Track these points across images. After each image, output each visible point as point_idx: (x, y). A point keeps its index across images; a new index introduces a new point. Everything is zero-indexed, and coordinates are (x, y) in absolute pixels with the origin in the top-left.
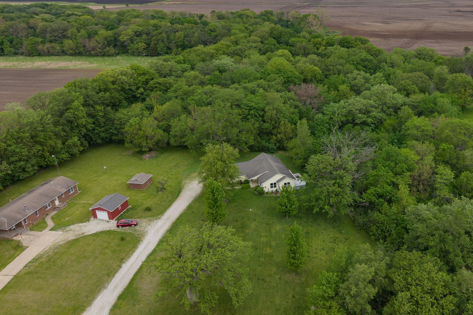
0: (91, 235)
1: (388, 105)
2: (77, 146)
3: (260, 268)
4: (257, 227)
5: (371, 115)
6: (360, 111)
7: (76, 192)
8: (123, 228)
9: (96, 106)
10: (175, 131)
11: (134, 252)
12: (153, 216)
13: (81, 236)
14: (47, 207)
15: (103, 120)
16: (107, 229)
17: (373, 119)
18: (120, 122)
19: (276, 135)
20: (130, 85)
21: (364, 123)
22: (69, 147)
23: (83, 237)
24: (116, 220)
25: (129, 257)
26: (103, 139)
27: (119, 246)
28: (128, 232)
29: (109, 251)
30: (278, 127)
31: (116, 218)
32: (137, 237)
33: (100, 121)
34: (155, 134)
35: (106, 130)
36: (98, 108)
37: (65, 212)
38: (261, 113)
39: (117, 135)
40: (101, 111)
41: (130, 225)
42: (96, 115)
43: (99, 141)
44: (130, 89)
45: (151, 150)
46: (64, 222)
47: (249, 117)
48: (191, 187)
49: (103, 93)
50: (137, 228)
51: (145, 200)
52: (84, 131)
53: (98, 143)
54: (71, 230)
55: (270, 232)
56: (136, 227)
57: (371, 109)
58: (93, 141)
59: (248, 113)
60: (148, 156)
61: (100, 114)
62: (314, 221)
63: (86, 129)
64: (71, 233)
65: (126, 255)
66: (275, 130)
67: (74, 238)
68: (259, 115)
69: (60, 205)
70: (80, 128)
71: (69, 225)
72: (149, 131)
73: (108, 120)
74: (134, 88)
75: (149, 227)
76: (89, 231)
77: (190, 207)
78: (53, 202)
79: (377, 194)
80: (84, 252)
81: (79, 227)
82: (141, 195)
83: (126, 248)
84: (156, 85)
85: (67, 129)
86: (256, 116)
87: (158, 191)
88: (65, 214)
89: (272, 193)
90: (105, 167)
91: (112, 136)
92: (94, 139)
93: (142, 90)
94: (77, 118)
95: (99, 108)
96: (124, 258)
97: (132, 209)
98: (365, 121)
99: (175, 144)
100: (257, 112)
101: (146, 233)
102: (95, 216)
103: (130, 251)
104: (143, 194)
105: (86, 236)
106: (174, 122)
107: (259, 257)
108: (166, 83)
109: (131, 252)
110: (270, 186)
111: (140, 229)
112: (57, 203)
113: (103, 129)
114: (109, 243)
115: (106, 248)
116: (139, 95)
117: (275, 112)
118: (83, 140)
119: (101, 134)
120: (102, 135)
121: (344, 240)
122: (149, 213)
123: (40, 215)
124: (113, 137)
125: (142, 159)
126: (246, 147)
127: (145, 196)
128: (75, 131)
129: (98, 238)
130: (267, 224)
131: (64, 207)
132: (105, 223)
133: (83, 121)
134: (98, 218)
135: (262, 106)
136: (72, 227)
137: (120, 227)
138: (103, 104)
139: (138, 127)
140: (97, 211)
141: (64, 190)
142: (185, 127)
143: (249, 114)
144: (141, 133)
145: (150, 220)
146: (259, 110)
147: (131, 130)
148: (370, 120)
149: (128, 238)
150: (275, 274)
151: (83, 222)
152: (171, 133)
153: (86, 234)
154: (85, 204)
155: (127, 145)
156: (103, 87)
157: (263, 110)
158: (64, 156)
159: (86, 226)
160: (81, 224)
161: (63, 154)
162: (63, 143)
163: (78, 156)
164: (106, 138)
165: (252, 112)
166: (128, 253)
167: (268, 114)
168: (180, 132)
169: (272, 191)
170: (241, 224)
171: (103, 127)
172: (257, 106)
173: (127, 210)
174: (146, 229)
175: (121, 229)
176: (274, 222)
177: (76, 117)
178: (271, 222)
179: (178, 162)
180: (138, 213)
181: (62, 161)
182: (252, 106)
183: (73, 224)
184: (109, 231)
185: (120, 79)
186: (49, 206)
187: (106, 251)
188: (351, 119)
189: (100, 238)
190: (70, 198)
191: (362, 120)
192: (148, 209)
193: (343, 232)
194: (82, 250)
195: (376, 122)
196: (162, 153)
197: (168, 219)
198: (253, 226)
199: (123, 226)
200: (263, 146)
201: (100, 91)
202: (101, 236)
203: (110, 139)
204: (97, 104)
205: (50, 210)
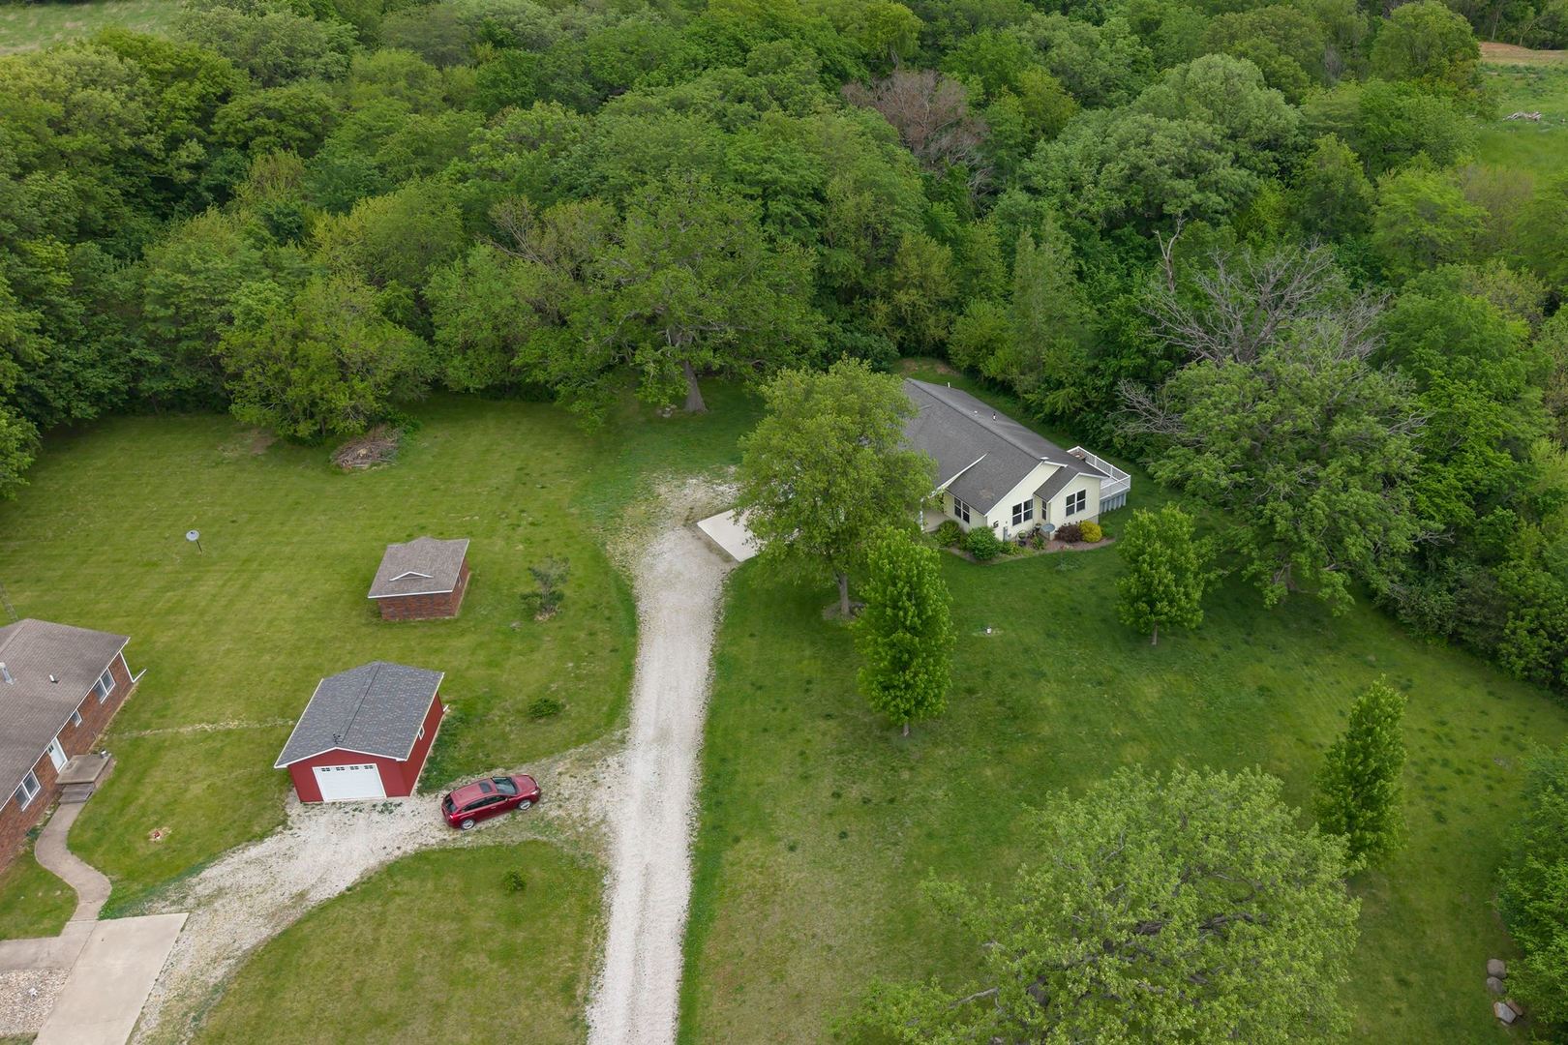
0: (342, 896)
4: (1070, 704)
5: (1213, 178)
7: (122, 686)
8: (482, 825)
9: (28, 245)
10: (466, 325)
11: (603, 933)
12: (583, 738)
13: (297, 914)
14: (21, 796)
15: (78, 307)
16: (410, 848)
17: (1222, 196)
18: (172, 311)
19: (886, 297)
20: (134, 132)
23: (310, 916)
24: (420, 792)
26: (97, 398)
27: (515, 920)
28: (517, 839)
29: (484, 958)
30: (893, 262)
31: (416, 785)
32: (573, 861)
33: (64, 313)
34: (381, 349)
35: (105, 357)
36: (42, 250)
37: (126, 801)
38: (816, 208)
39: (163, 371)
40: (56, 264)
41: (511, 805)
42: (39, 290)
43: (84, 410)
44: (139, 151)
45: (374, 421)
46: (156, 855)
48: (661, 567)
49: (39, 175)
50: (549, 810)
51: (494, 664)
53: (77, 421)
54: (220, 892)
55: (1134, 715)
56: (542, 808)
57: (1207, 155)
58: (52, 411)
59: (763, 210)
60: (363, 452)
61: (57, 278)
62: (1249, 634)
63: (19, 360)
65: (573, 960)
66: (880, 276)
67: (266, 932)
68: (808, 216)
69: (81, 770)
71: (196, 869)
72: (357, 340)
73: (101, 303)
74: (153, 144)
75: (601, 793)
76: (322, 880)
77: (723, 664)
78: (44, 760)
79: (1470, 490)
80: (359, 993)
81: (253, 870)
83: (554, 922)
86: (796, 223)
87: (530, 613)
88: (132, 810)
89: (1023, 540)
90: (192, 536)
91: (136, 377)
92: (60, 403)
93: (195, 149)
95: (44, 254)
96: (574, 979)
97: (464, 720)
98: (1196, 206)
99: (474, 384)
100: (798, 207)
101: (604, 829)
102: (310, 794)
103: (581, 932)
104: (468, 640)
105: (324, 907)
106: (444, 285)
109: (589, 941)
110: (1010, 516)
111: (562, 813)
112: (59, 759)
113: (87, 353)
114: (461, 918)
115: (462, 945)
116: (187, 175)
117: (865, 200)
119: (89, 373)
122: (558, 729)
123: (1, 844)
124: (144, 384)
125: (338, 471)
127: (480, 645)
129: (392, 906)
130: (1100, 684)
131: (103, 778)
132: (375, 816)
134: (327, 797)
135: (814, 177)
136: (215, 874)
137: (468, 825)
138: (58, 229)
139: (287, 322)
140: (317, 771)
141: (75, 693)
142: (509, 301)
143: (765, 217)
144: (313, 350)
145: (588, 762)
146: (804, 196)
147: (262, 340)
148: (1214, 200)
149: (537, 874)
151: (261, 838)
152: (440, 335)
154: (207, 737)
155: (242, 414)
157: (818, 195)
159: (288, 856)
160: (254, 851)
164: (114, 390)
165: (775, 207)
166: (579, 949)
167: (842, 210)
168: (487, 325)
169: (1021, 536)
170: (1000, 703)
171: (83, 341)
172: (793, 179)
173: (445, 731)
174: (593, 805)
175: (472, 836)
176: (1119, 672)
178: (1107, 672)
179: (518, 464)
180: (504, 737)
182: (775, 182)
183: (213, 856)
184: (422, 857)
185: (87, 104)
186: (30, 786)
187: (469, 961)
188: (1139, 201)
189: (398, 900)
190: (105, 721)
192: (545, 710)
193: (1372, 658)
194: (348, 986)
196: (416, 427)
197: (663, 737)
198: (1049, 702)
199: (478, 818)
200: (843, 347)
201: (27, 169)
202: (398, 893)
203: (133, 394)
204: (31, 233)
205: (38, 810)
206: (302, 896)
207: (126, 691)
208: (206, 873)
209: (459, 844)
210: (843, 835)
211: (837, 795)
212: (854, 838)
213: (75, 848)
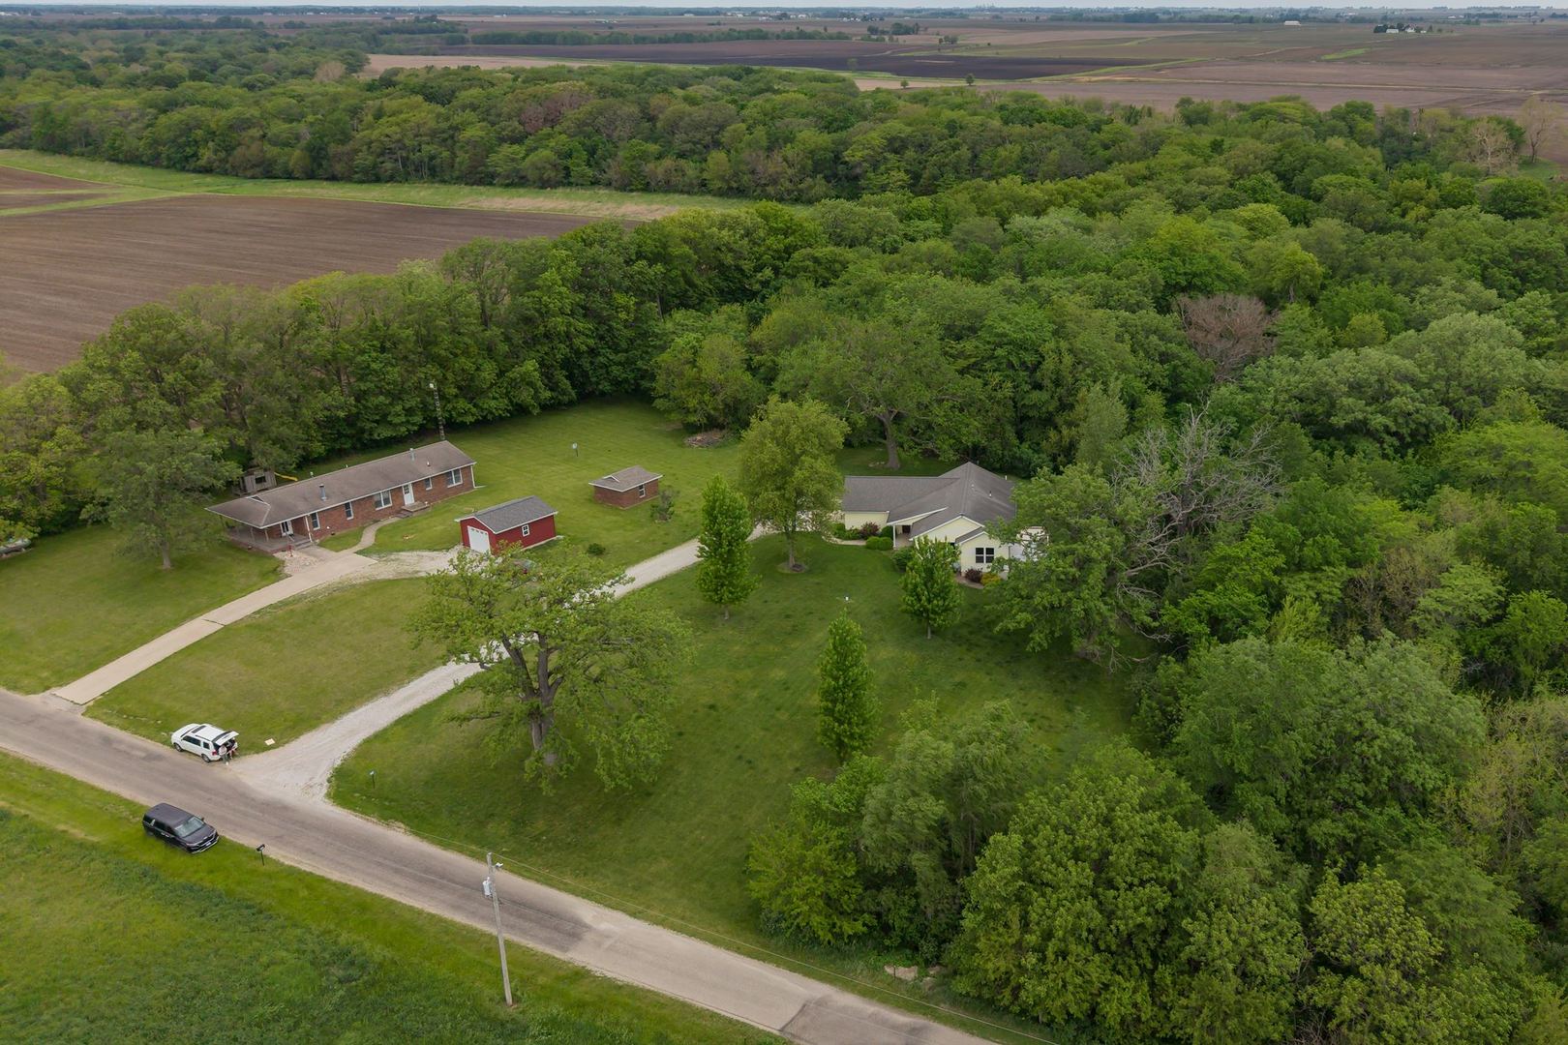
0: (429, 578)
1: (1466, 383)
2: (530, 384)
3: (762, 733)
5: (1391, 404)
6: (1356, 388)
7: (467, 486)
9: (616, 295)
13: (408, 576)
14: (378, 504)
15: (629, 333)
17: (1395, 421)
19: (1060, 431)
20: (738, 256)
21: (1360, 429)
22: (514, 384)
23: (411, 579)
26: (617, 383)
30: (1072, 407)
33: (616, 333)
34: (728, 381)
35: (629, 363)
36: (621, 299)
37: (413, 523)
38: (1030, 358)
40: (627, 309)
42: (610, 318)
43: (605, 386)
44: (739, 269)
45: (711, 424)
46: (398, 542)
47: (988, 365)
49: (645, 262)
51: (608, 530)
52: (563, 349)
53: (603, 394)
54: (397, 560)
57: (1399, 387)
58: (589, 383)
59: (990, 352)
60: (699, 439)
61: (623, 316)
62: (1008, 663)
63: (571, 346)
64: (394, 565)
66: (1062, 415)
67: (391, 577)
68: (1023, 363)
69: (413, 506)
70: (556, 342)
71: (400, 551)
73: (644, 335)
74: (747, 266)
76: (431, 570)
78: (398, 492)
79: (1211, 613)
81: (415, 559)
82: (609, 518)
84: (808, 263)
85: (517, 339)
87: (654, 518)
88: (412, 526)
90: (574, 446)
92: (594, 379)
93: (768, 272)
94: (544, 313)
95: (622, 301)
97: (561, 543)
98: (1365, 422)
100: (1018, 355)
102: (465, 540)
104: (615, 518)
105: (418, 578)
106: (789, 358)
107: (778, 709)
108: (835, 261)
112: (409, 499)
113: (621, 357)
116: (757, 287)
117: (1068, 360)
118: (560, 376)
119: (615, 368)
120: (616, 370)
123: (356, 517)
125: (682, 446)
126: (945, 447)
127: (616, 521)
128: (539, 347)
131: (419, 513)
133: (559, 323)
134: (472, 547)
135: (1034, 336)
136: (403, 555)
138: (639, 292)
139: (689, 355)
140: (471, 529)
141: (433, 473)
143: (992, 357)
144: (690, 372)
146: (1026, 350)
148: (1378, 421)
150: (792, 756)
151: (435, 550)
153: (422, 574)
155: (659, 403)
156: (649, 247)
158: (493, 403)
159: (433, 559)
160: (427, 554)
161: (494, 398)
162: (501, 374)
163: (536, 412)
164: (626, 380)
165: (999, 352)
167: (1049, 365)
170: (794, 626)
171: (627, 351)
172: (1020, 336)
176: (883, 640)
177: (544, 310)
178: (878, 637)
181: (490, 417)
182: (1006, 336)
183: (412, 549)
185: (712, 237)
186: (387, 501)
188: (1321, 410)
190: (447, 496)
191: (1349, 418)
192: (596, 550)
194: (391, 605)
195: (1404, 431)
200: (1014, 457)
201: (640, 256)
203: (638, 385)
204: (619, 289)
205: (386, 514)
207: (468, 489)
213: (379, 531)
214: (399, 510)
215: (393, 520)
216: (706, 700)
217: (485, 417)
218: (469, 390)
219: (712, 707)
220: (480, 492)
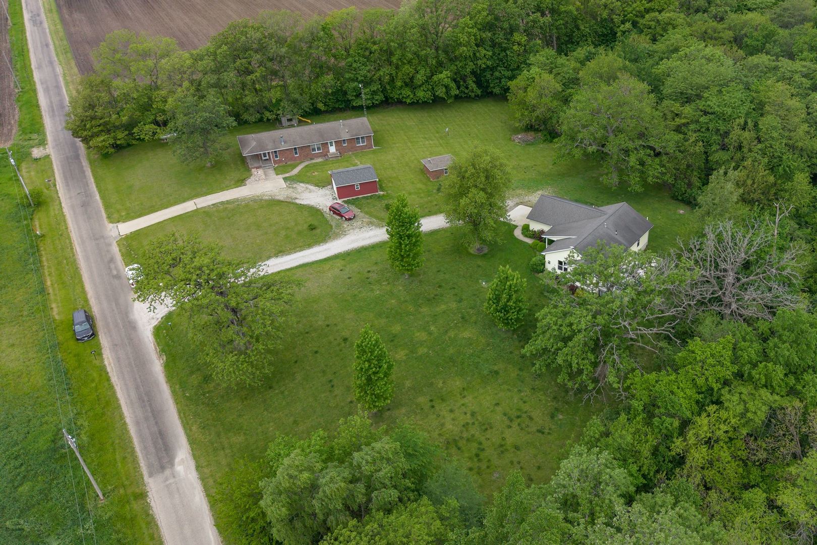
0: (298, 204)
2: (444, 86)
4: (445, 312)
7: (368, 146)
8: (335, 216)
11: (302, 250)
12: (381, 219)
13: (290, 200)
14: (314, 150)
16: (320, 208)
22: (436, 84)
23: (289, 203)
24: (343, 201)
25: (289, 253)
27: (300, 233)
28: (331, 222)
29: (285, 234)
31: (346, 199)
32: (328, 235)
37: (325, 165)
41: (342, 216)
46: (308, 176)
50: (346, 225)
51: (410, 194)
54: (296, 188)
55: (447, 331)
56: (347, 223)
65: (290, 249)
67: (282, 199)
69: (333, 154)
71: (303, 182)
75: (357, 230)
76: (303, 199)
78: (326, 145)
80: (266, 219)
81: (305, 189)
83: (302, 240)
88: (322, 167)
90: (447, 130)
96: (284, 252)
97: (379, 197)
101: (343, 236)
103: (300, 247)
105: (293, 203)
109: (298, 249)
111: (345, 227)
112: (332, 149)
114: (297, 225)
115: (288, 229)
121: (535, 429)
122: (383, 214)
123: (300, 155)
128: (458, 63)
129: (298, 212)
131: (333, 159)
132: (331, 199)
137: (332, 213)
141: (349, 136)
145: (370, 223)
149: (318, 231)
151: (316, 186)
153: (298, 201)
158: (422, 94)
159: (311, 192)
160: (312, 187)
161: (424, 91)
166: (295, 248)
170: (436, 295)
173: (372, 196)
174: (351, 231)
175: (329, 215)
176: (475, 323)
178: (473, 320)
180: (374, 206)
183: (308, 182)
184: (318, 210)
186: (318, 149)
187: (283, 232)
190: (356, 150)
194: (268, 217)
198: (444, 306)
202: (301, 211)
205: (318, 156)
206: (296, 198)
207: (369, 148)
208: (302, 184)
209: (325, 215)
210: (349, 278)
211: (369, 272)
212: (349, 280)
213: (306, 166)
214: (325, 154)
215: (320, 160)
216: (345, 334)
217: (418, 101)
218: (410, 83)
219: (345, 340)
220: (374, 152)
